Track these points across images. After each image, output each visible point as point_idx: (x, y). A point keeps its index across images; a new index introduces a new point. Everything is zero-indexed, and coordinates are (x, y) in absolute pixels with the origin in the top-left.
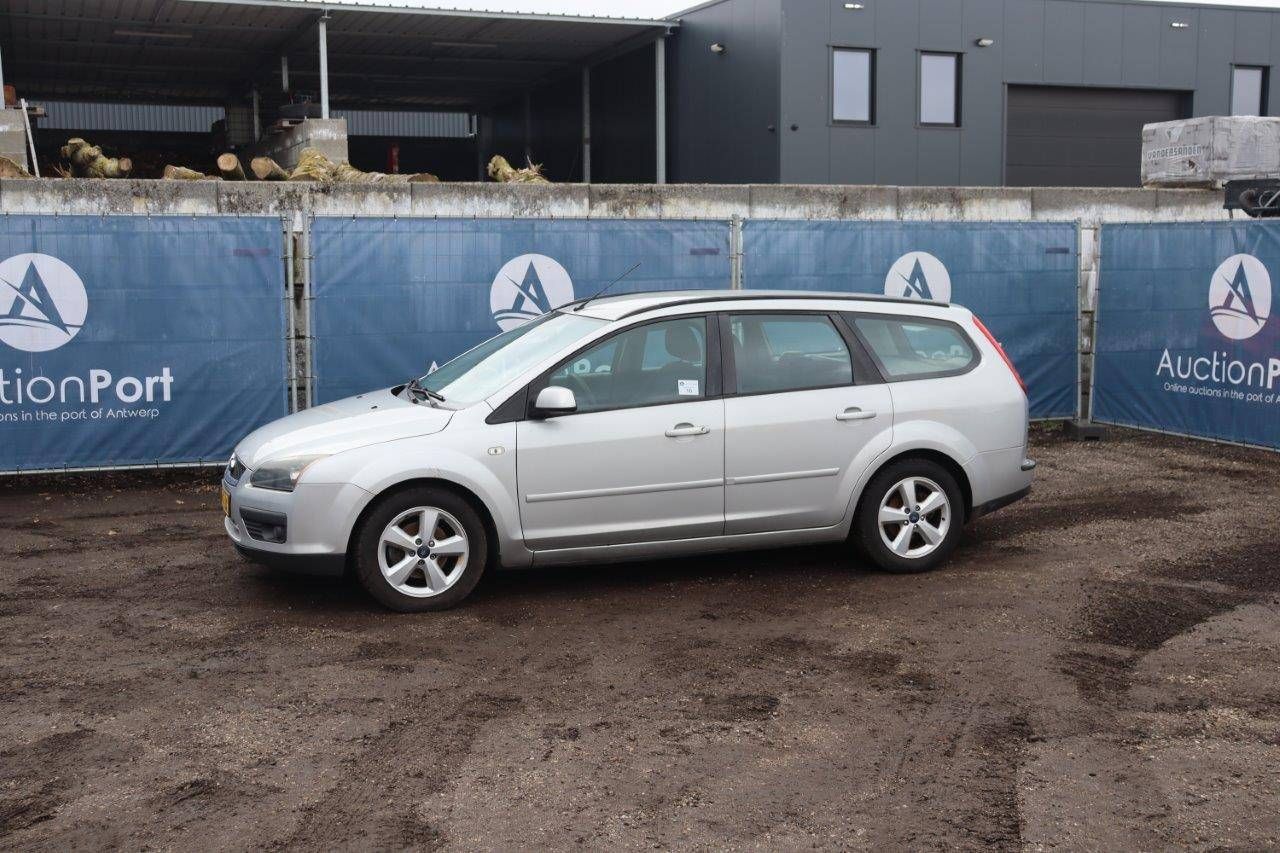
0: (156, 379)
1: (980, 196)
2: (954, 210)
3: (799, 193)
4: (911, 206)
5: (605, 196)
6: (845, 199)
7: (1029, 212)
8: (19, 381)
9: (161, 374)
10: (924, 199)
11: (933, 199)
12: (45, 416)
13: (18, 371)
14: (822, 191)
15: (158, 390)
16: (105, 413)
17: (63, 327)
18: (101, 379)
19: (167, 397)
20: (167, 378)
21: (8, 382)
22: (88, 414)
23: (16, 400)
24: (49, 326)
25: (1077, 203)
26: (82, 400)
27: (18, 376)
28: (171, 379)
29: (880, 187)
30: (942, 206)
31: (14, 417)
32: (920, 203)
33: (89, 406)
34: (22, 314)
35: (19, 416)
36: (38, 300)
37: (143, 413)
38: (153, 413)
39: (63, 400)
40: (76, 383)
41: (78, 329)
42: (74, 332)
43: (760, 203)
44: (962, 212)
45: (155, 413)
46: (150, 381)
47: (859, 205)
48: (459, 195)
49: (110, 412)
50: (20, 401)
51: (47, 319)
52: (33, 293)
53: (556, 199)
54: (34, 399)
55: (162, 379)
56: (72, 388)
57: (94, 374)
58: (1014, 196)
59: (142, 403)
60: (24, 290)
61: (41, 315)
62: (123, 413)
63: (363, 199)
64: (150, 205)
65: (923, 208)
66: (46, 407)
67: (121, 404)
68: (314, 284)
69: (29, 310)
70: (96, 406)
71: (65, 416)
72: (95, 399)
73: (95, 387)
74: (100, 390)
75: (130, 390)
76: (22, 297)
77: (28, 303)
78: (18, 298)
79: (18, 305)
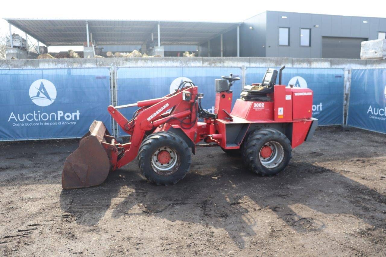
0: (75, 114)
1: (316, 61)
2: (308, 64)
3: (264, 59)
4: (296, 64)
5: (207, 61)
6: (277, 61)
7: (330, 66)
8: (39, 114)
9: (76, 112)
10: (300, 62)
11: (303, 61)
12: (46, 124)
14: (270, 59)
15: (76, 116)
16: (62, 123)
17: (50, 99)
18: (60, 114)
19: (78, 119)
20: (78, 113)
21: (36, 115)
22: (57, 123)
23: (38, 119)
24: (47, 99)
25: (344, 63)
26: (56, 119)
27: (39, 113)
28: (79, 114)
29: (288, 58)
30: (305, 63)
32: (299, 63)
34: (40, 96)
35: (40, 124)
36: (44, 92)
37: (72, 123)
38: (75, 123)
39: (51, 119)
42: (53, 101)
43: (252, 62)
44: (311, 65)
46: (74, 114)
47: (281, 63)
48: (164, 61)
49: (63, 123)
50: (40, 120)
51: (46, 97)
52: (42, 90)
53: (193, 61)
54: (43, 119)
56: (53, 116)
57: (59, 112)
58: (325, 61)
59: (71, 120)
60: (40, 89)
61: (44, 96)
62: (67, 123)
63: (137, 62)
64: (78, 65)
65: (300, 64)
66: (47, 121)
67: (65, 121)
68: (118, 86)
69: (41, 95)
70: (59, 121)
71: (51, 124)
72: (59, 119)
73: (59, 116)
74: (60, 117)
75: (68, 117)
76: (40, 92)
77: (41, 93)
78: (38, 91)
79: (38, 94)
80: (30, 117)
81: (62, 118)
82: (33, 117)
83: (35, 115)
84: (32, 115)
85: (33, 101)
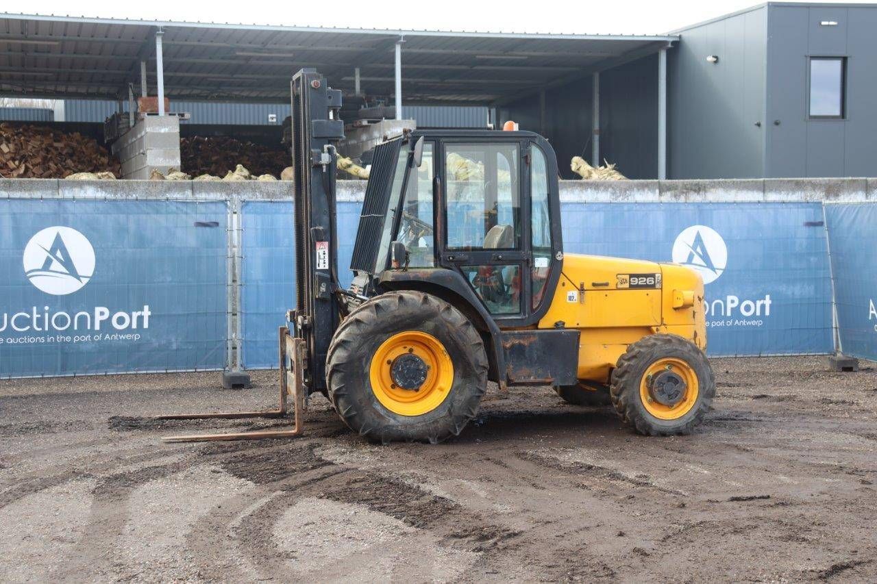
0: (139, 313)
8: (47, 315)
9: (142, 310)
12: (63, 339)
13: (47, 308)
15: (140, 319)
16: (104, 336)
17: (78, 277)
18: (102, 313)
19: (146, 326)
20: (146, 312)
21: (39, 316)
22: (92, 338)
23: (43, 328)
24: (69, 276)
26: (89, 328)
27: (46, 311)
28: (149, 313)
31: (42, 340)
33: (92, 332)
34: (51, 269)
35: (46, 339)
37: (130, 337)
39: (76, 328)
40: (86, 317)
41: (89, 279)
42: (85, 281)
45: (137, 337)
46: (135, 315)
49: (107, 337)
50: (47, 329)
51: (67, 272)
52: (59, 254)
54: (56, 327)
55: (143, 314)
56: (82, 320)
57: (98, 310)
59: (129, 330)
60: (53, 251)
61: (64, 270)
62: (116, 337)
66: (65, 333)
67: (113, 331)
69: (55, 265)
70: (98, 332)
71: (77, 339)
72: (97, 327)
73: (98, 318)
74: (100, 321)
75: (121, 321)
76: (51, 257)
77: (55, 261)
78: (48, 258)
79: (48, 262)
80: (21, 322)
81: (106, 324)
82: (29, 322)
83: (35, 316)
84: (28, 316)
85: (33, 280)
